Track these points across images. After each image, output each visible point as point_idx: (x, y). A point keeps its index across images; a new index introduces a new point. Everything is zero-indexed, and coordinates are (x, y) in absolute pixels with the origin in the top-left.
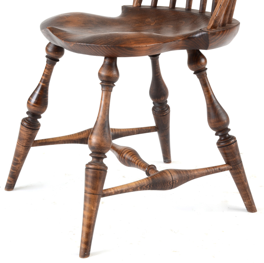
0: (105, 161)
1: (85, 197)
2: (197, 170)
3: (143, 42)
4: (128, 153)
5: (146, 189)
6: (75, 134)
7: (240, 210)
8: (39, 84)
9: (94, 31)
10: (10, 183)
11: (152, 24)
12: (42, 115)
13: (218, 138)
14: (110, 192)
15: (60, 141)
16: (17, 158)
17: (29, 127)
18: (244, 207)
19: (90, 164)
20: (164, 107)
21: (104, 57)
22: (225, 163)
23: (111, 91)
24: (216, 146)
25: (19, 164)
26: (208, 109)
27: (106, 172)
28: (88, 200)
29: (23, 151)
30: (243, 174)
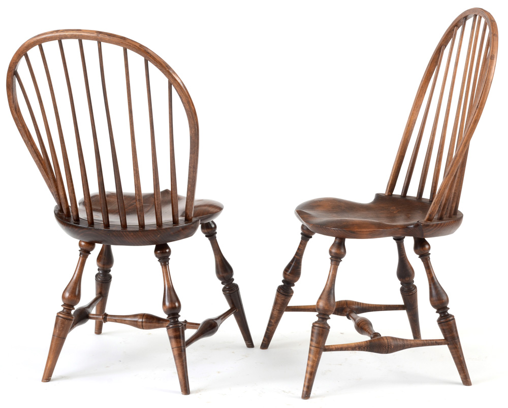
0: (328, 322)
1: (310, 350)
5: (364, 350)
7: (458, 384)
10: (264, 342)
11: (395, 212)
12: (295, 283)
13: (439, 315)
14: (331, 348)
15: (311, 309)
17: (283, 293)
19: (316, 322)
20: (411, 287)
21: (334, 238)
22: (444, 338)
23: (338, 265)
25: (273, 325)
29: (277, 314)
30: (459, 350)
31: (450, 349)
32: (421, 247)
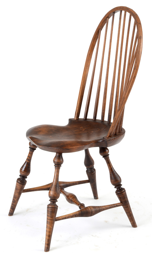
1: (47, 221)
2: (104, 206)
3: (74, 146)
4: (71, 197)
5: (78, 217)
6: (45, 185)
7: (130, 227)
8: (26, 161)
9: (53, 136)
10: (11, 212)
11: (83, 130)
12: (27, 177)
13: (116, 189)
14: (59, 218)
15: (37, 189)
16: (14, 199)
17: (21, 183)
18: (131, 225)
19: (49, 205)
20: (93, 170)
21: (56, 153)
22: (120, 202)
23: (60, 169)
24: (115, 194)
25: (16, 202)
26: (110, 175)
27: (57, 208)
28: (48, 223)
29: (18, 195)
30: (129, 208)
31: (124, 208)
32: (104, 152)
